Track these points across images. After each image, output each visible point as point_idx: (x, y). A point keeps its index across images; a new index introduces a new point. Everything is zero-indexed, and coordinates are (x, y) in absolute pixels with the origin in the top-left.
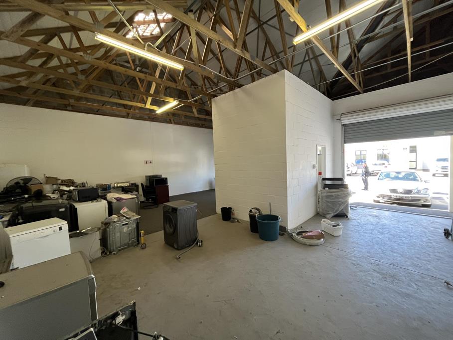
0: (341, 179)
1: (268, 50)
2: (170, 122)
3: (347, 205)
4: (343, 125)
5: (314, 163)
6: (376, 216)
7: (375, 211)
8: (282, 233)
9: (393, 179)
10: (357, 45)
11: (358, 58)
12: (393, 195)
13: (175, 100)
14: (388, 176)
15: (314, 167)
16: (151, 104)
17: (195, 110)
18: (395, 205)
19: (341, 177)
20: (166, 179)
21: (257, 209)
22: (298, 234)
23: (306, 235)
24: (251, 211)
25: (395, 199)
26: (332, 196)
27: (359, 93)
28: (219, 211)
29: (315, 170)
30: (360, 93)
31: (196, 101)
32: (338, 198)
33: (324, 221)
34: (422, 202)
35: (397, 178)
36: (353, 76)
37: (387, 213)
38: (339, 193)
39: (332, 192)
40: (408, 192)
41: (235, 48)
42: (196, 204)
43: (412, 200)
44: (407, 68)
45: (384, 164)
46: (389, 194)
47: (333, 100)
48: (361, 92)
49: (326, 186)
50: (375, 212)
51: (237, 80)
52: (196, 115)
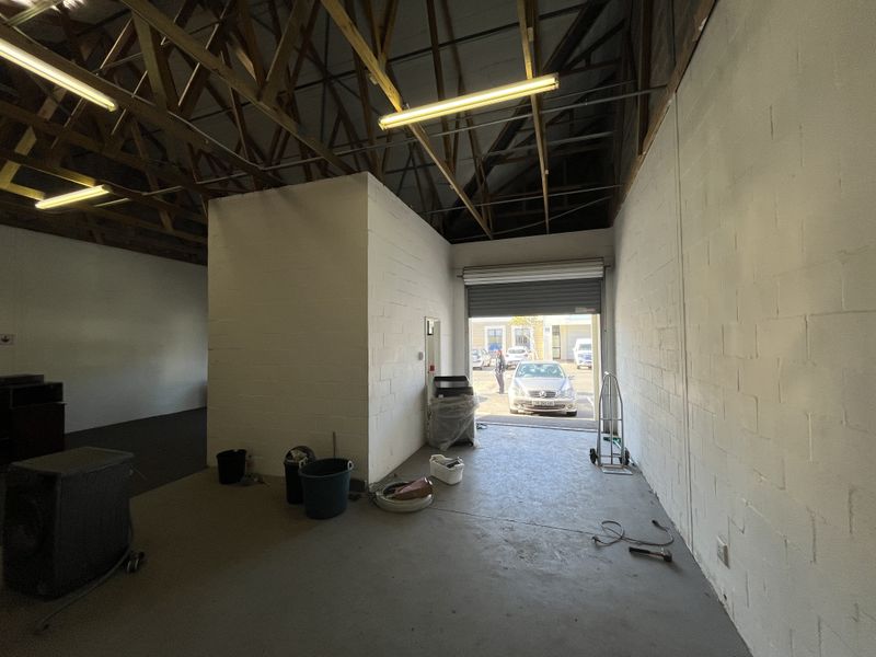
0: (464, 379)
3: (472, 423)
4: (467, 287)
5: (421, 349)
6: (513, 438)
7: (511, 429)
8: (355, 493)
9: (534, 374)
10: (484, 164)
11: (486, 185)
12: (535, 400)
13: (97, 184)
14: (527, 370)
15: (420, 356)
17: (166, 220)
18: (536, 417)
19: (463, 375)
20: (59, 386)
21: (305, 449)
22: (387, 492)
23: (402, 492)
24: (289, 455)
25: (536, 407)
26: (449, 409)
27: (487, 239)
29: (422, 362)
30: (489, 239)
32: (458, 412)
33: (435, 458)
34: (566, 410)
35: (538, 374)
36: (478, 209)
37: (526, 431)
38: (459, 404)
39: (449, 402)
40: (550, 394)
42: (131, 455)
43: (556, 406)
44: (544, 213)
45: (523, 351)
46: (530, 399)
47: (452, 243)
48: (490, 237)
49: (439, 391)
50: (512, 431)
52: (169, 229)
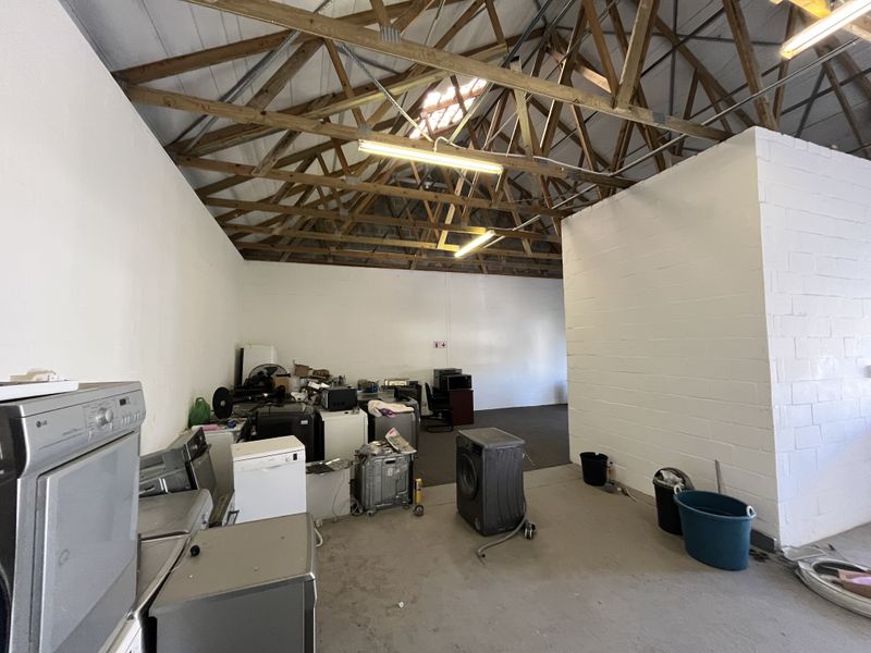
1: (701, 92)
2: (480, 270)
8: (758, 550)
13: (487, 230)
16: (447, 242)
17: (526, 245)
20: (470, 377)
21: (679, 474)
22: (821, 569)
23: (855, 580)
24: (658, 474)
28: (576, 459)
31: (529, 227)
41: (613, 106)
42: (522, 442)
51: (619, 174)
52: (530, 254)
